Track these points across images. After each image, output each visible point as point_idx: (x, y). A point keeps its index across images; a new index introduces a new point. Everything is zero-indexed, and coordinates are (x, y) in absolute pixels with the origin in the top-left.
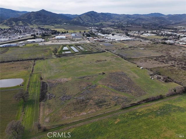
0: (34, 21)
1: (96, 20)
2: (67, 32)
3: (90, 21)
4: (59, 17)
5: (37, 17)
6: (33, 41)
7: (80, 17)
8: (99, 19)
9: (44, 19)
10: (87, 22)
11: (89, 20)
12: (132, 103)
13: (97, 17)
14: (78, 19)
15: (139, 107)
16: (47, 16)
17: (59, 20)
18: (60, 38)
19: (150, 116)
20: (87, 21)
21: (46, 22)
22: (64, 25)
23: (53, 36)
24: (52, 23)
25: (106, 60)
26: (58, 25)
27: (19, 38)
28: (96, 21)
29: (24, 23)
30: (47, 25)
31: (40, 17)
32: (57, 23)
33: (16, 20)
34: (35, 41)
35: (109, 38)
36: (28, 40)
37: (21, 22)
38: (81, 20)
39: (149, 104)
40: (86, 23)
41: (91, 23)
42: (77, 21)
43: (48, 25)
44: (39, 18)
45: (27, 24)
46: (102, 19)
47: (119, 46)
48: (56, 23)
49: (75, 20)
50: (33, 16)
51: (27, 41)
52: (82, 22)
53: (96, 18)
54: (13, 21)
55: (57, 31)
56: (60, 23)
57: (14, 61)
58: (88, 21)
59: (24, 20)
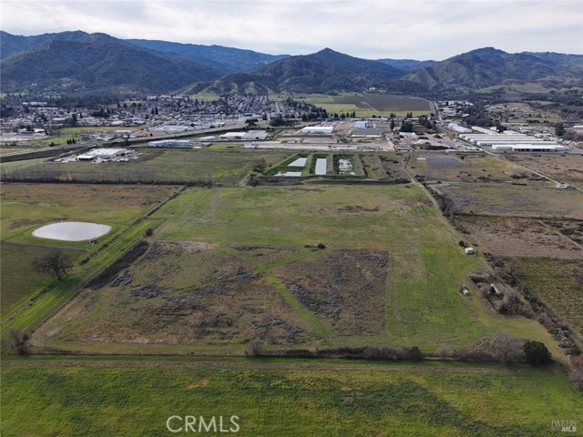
0: (287, 81)
1: (484, 76)
2: (353, 116)
3: (462, 80)
4: (366, 68)
5: (299, 70)
6: (237, 137)
7: (430, 68)
8: (498, 74)
9: (315, 76)
10: (450, 83)
11: (462, 76)
12: (303, 347)
13: (496, 66)
14: (422, 76)
15: (307, 364)
16: (327, 68)
17: (359, 78)
18: (316, 132)
19: (305, 400)
20: (452, 80)
21: (318, 83)
22: (369, 92)
23: (303, 124)
24: (334, 87)
25: (376, 210)
26: (348, 94)
27: (212, 127)
28: (486, 82)
29: (260, 86)
30: (316, 92)
31: (305, 69)
32: (348, 89)
33: (242, 79)
34: (240, 138)
35: (472, 140)
36: (228, 135)
37: (252, 84)
38: (434, 77)
39: (352, 365)
40: (447, 87)
41: (462, 88)
42: (418, 80)
43: (321, 93)
44: (302, 74)
45: (266, 91)
46: (512, 75)
47: (480, 170)
48: (344, 87)
49: (412, 77)
50: (287, 67)
51: (222, 136)
52: (435, 83)
53: (489, 72)
54: (235, 82)
55: (325, 111)
56: (358, 87)
57: (142, 183)
58: (456, 82)
59: (261, 78)
